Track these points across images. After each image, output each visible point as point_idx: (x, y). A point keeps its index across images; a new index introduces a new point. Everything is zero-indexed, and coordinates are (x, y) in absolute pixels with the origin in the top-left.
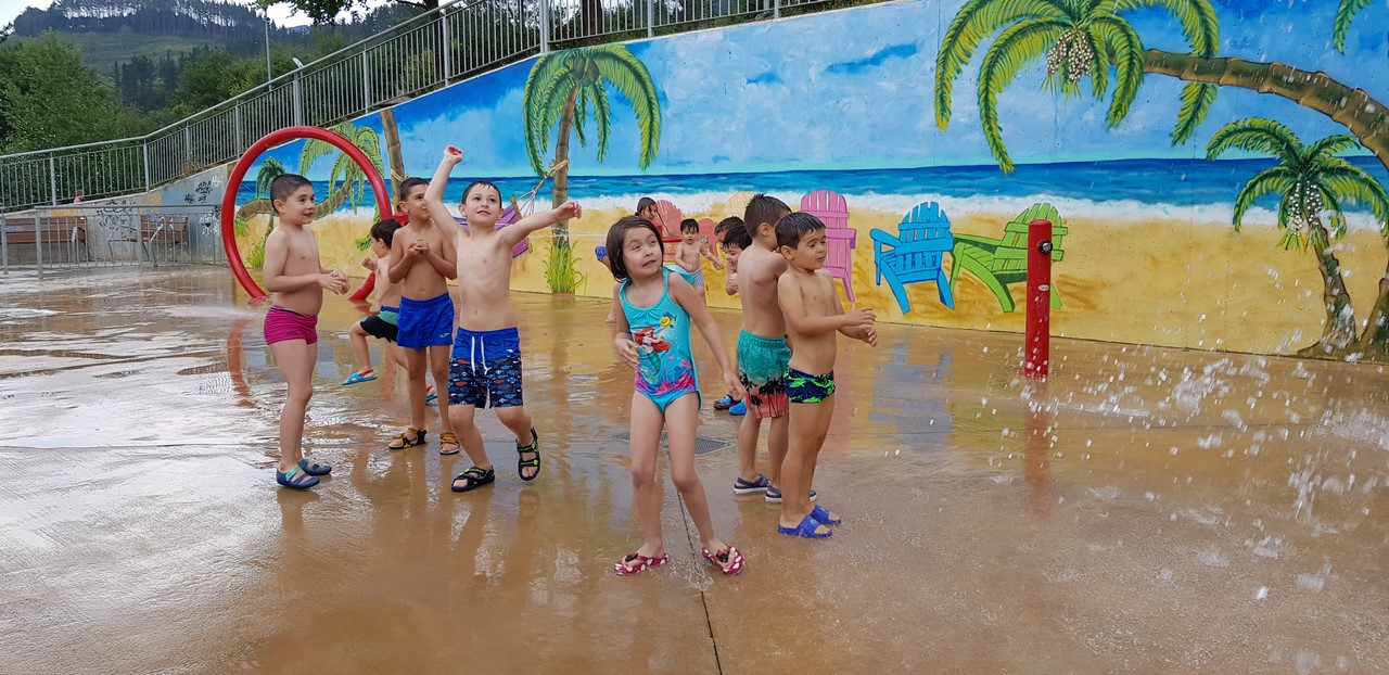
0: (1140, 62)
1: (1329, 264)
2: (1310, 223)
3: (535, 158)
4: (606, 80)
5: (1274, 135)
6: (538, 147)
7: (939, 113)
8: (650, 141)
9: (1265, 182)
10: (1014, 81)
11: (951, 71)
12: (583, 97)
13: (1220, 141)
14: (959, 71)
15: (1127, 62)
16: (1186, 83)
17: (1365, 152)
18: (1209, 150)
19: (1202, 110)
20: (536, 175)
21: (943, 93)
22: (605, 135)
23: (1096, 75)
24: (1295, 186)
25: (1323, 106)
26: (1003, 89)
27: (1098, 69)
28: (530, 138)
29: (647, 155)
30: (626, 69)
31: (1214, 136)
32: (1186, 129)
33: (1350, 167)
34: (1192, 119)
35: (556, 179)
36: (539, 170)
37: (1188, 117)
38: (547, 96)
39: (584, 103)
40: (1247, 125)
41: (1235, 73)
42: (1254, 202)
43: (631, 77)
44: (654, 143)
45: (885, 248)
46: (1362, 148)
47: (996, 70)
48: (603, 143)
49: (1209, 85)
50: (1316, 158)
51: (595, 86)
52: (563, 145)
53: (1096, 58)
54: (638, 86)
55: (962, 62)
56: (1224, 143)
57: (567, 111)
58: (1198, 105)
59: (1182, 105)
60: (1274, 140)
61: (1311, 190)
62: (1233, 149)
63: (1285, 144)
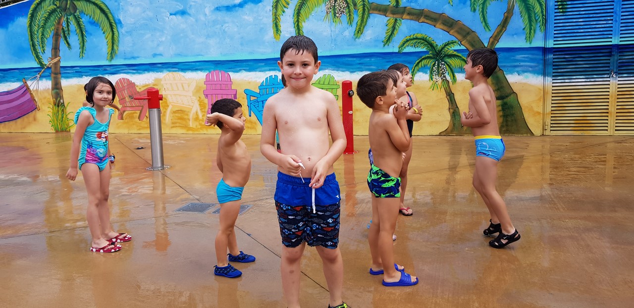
0: (368, 8)
1: (450, 96)
2: (442, 78)
3: (37, 57)
4: (82, 12)
5: (426, 41)
6: (39, 50)
7: (275, 32)
8: (113, 46)
9: (423, 61)
10: (311, 17)
11: (280, 12)
12: (68, 22)
13: (404, 44)
14: (284, 12)
15: (362, 9)
16: (389, 18)
17: (463, 47)
18: (399, 48)
19: (395, 30)
20: (39, 66)
21: (277, 22)
22: (83, 43)
23: (348, 14)
24: (435, 63)
25: (445, 28)
26: (306, 20)
27: (349, 12)
28: (34, 45)
29: (111, 54)
30: (94, 7)
31: (401, 42)
32: (389, 39)
33: (457, 54)
34: (391, 34)
35: (53, 69)
36: (40, 63)
37: (390, 33)
38: (43, 21)
39: (68, 26)
40: (415, 37)
41: (409, 14)
42: (419, 71)
43: (98, 11)
44: (115, 47)
45: (252, 98)
46: (461, 46)
47: (302, 11)
48: (83, 47)
49: (398, 19)
50: (443, 50)
51: (75, 16)
52: (56, 49)
53: (348, 7)
54: (103, 16)
55: (285, 7)
56: (405, 45)
57: (57, 30)
58: (394, 28)
59: (387, 28)
60: (426, 43)
61: (442, 64)
62: (409, 47)
63: (431, 45)
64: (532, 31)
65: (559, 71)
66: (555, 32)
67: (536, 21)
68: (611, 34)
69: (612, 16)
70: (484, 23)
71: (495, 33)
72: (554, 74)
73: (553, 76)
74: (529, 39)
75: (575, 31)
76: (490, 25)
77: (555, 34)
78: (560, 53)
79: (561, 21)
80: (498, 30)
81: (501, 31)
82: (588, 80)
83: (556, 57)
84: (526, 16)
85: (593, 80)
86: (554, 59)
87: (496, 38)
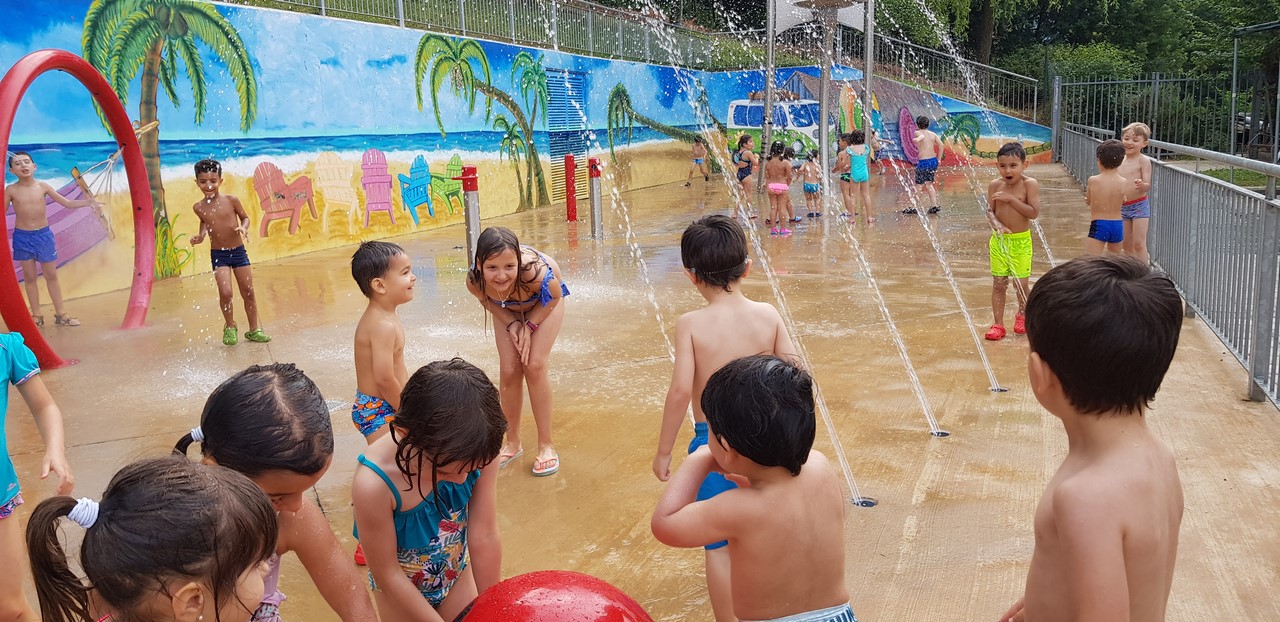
0: (474, 84)
1: (518, 174)
4: (197, 36)
7: (418, 101)
8: (249, 105)
10: (442, 88)
11: (420, 76)
12: (171, 50)
13: (495, 124)
14: (423, 77)
15: (471, 83)
16: (486, 96)
18: (493, 127)
21: (419, 88)
22: (201, 96)
23: (464, 88)
26: (439, 91)
27: (465, 85)
30: (217, 30)
34: (489, 113)
38: (120, 42)
39: (172, 58)
40: (499, 117)
41: (495, 94)
44: (252, 108)
45: (406, 186)
47: (436, 80)
48: (200, 104)
49: (491, 98)
51: (184, 41)
52: (149, 103)
55: (424, 72)
57: (152, 64)
60: (505, 123)
62: (498, 127)
64: (544, 118)
65: (553, 151)
66: (549, 119)
68: (566, 123)
70: (527, 108)
71: (532, 118)
73: (551, 155)
75: (555, 119)
78: (552, 137)
79: (551, 111)
82: (562, 159)
83: (551, 140)
87: (532, 122)
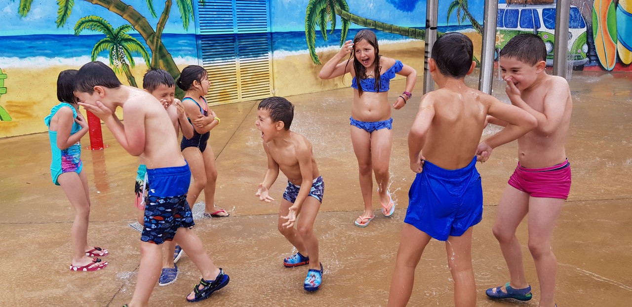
1: (131, 79)
2: (122, 62)
5: (102, 24)
9: (102, 45)
13: (80, 26)
17: (136, 32)
19: (68, 10)
24: (114, 46)
25: (118, 12)
31: (77, 23)
32: (63, 20)
33: (132, 38)
37: (62, 13)
46: (135, 30)
50: (119, 34)
58: (66, 7)
59: (59, 7)
60: (102, 26)
61: (120, 48)
62: (86, 30)
63: (106, 28)
64: (187, 20)
65: (206, 54)
66: (201, 22)
67: (189, 11)
68: (233, 26)
69: (231, 11)
70: (151, 10)
71: (161, 20)
72: (203, 57)
73: (203, 58)
74: (186, 26)
75: (213, 22)
76: (156, 11)
77: (200, 23)
78: (206, 40)
79: (203, 13)
80: (162, 17)
81: (165, 18)
82: (224, 61)
83: (203, 42)
84: (182, 7)
85: (226, 61)
86: (202, 44)
87: (162, 24)
